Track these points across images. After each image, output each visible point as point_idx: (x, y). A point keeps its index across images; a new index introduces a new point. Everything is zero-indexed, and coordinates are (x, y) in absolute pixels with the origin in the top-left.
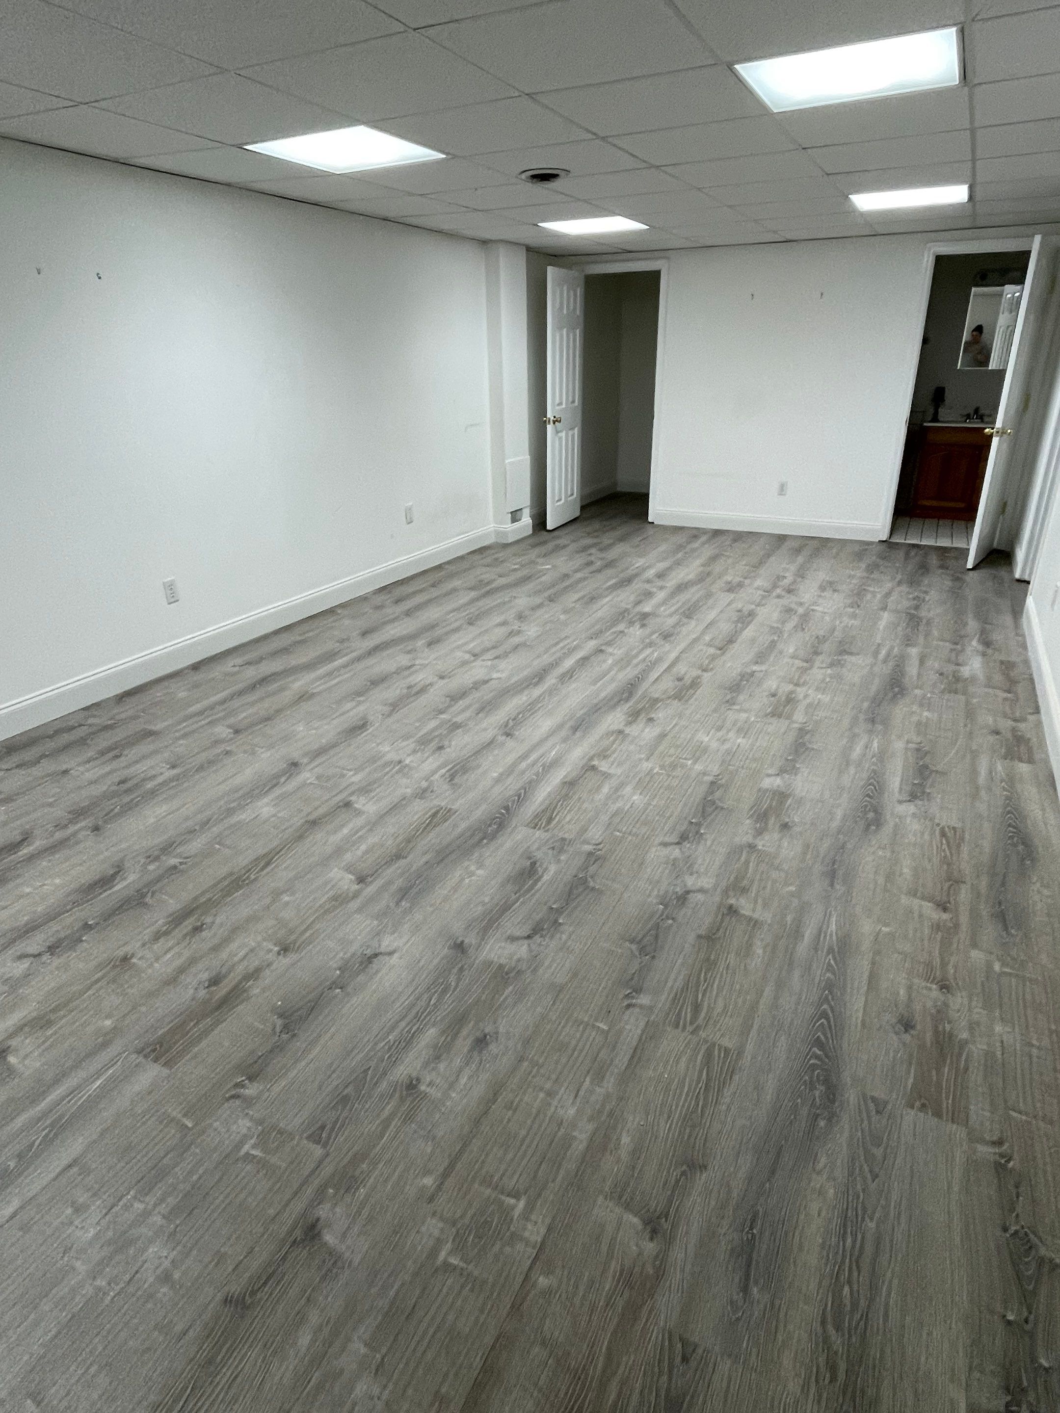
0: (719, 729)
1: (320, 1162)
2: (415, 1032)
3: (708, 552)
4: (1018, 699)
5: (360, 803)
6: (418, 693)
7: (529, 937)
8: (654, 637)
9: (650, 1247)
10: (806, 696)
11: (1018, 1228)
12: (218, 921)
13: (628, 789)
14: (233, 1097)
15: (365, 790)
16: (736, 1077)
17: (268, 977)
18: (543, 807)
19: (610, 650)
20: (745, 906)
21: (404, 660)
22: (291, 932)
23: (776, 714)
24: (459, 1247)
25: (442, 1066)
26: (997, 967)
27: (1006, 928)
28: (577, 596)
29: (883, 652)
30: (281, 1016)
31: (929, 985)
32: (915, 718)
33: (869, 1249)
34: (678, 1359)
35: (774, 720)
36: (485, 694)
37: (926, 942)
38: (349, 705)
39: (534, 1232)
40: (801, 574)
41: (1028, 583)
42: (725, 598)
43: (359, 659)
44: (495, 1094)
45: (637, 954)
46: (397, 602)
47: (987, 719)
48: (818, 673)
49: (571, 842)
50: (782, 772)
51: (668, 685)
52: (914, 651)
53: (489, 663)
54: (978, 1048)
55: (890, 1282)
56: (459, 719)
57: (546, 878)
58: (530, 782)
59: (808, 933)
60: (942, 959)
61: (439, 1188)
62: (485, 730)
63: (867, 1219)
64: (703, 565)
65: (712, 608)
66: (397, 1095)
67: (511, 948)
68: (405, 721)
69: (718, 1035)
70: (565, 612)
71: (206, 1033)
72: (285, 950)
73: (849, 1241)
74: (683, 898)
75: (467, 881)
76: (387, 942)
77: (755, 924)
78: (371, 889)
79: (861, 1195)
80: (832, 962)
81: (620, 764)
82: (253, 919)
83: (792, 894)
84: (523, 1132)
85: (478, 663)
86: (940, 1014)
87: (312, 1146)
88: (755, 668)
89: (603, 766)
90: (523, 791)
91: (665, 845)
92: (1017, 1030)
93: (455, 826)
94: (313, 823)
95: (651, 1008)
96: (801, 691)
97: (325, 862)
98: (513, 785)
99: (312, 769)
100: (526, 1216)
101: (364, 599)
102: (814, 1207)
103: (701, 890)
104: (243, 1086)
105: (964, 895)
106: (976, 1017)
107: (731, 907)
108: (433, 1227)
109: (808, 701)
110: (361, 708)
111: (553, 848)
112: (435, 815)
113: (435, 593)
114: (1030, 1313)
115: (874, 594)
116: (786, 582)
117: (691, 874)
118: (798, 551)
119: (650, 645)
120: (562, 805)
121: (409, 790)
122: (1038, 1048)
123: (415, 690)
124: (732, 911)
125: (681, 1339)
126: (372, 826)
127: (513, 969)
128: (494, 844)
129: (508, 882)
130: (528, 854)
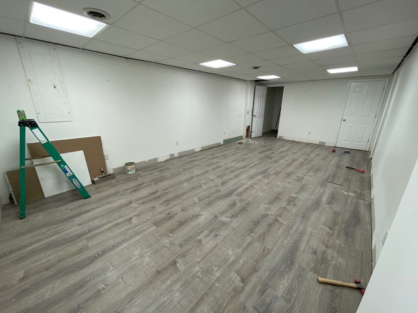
0: (283, 182)
1: (179, 251)
2: (203, 231)
5: (203, 186)
7: (231, 217)
8: (273, 162)
9: (241, 285)
12: (172, 203)
13: (259, 192)
14: (167, 235)
15: (205, 184)
16: (270, 255)
17: (178, 215)
18: (240, 192)
21: (218, 160)
22: (185, 207)
24: (202, 273)
25: (207, 239)
30: (179, 222)
31: (323, 245)
36: (233, 168)
38: (205, 168)
39: (218, 274)
40: (311, 152)
42: (291, 155)
44: (216, 246)
45: (253, 225)
48: (310, 173)
49: (244, 200)
50: (296, 193)
51: (273, 172)
53: (235, 163)
56: (226, 173)
57: (237, 206)
58: (238, 187)
59: (294, 228)
60: (328, 240)
61: (201, 261)
62: (231, 175)
65: (288, 157)
66: (197, 242)
67: (226, 219)
68: (216, 172)
69: (267, 245)
70: (254, 155)
72: (182, 211)
75: (221, 204)
76: (202, 213)
77: (282, 224)
78: (201, 203)
80: (299, 236)
81: (258, 186)
82: (178, 204)
85: (233, 163)
87: (179, 248)
88: (295, 171)
89: (255, 186)
90: (236, 189)
92: (345, 261)
93: (221, 193)
94: (193, 189)
95: (253, 237)
96: (305, 177)
97: (194, 196)
98: (234, 187)
99: (196, 178)
100: (217, 271)
102: (281, 287)
103: (271, 215)
104: (169, 234)
107: (277, 219)
108: (198, 268)
109: (307, 179)
110: (208, 168)
111: (240, 201)
112: (217, 191)
116: (307, 153)
118: (312, 147)
119: (271, 163)
120: (244, 193)
121: (213, 185)
123: (219, 166)
126: (204, 191)
127: (226, 223)
128: (228, 198)
129: (229, 206)
130: (234, 201)
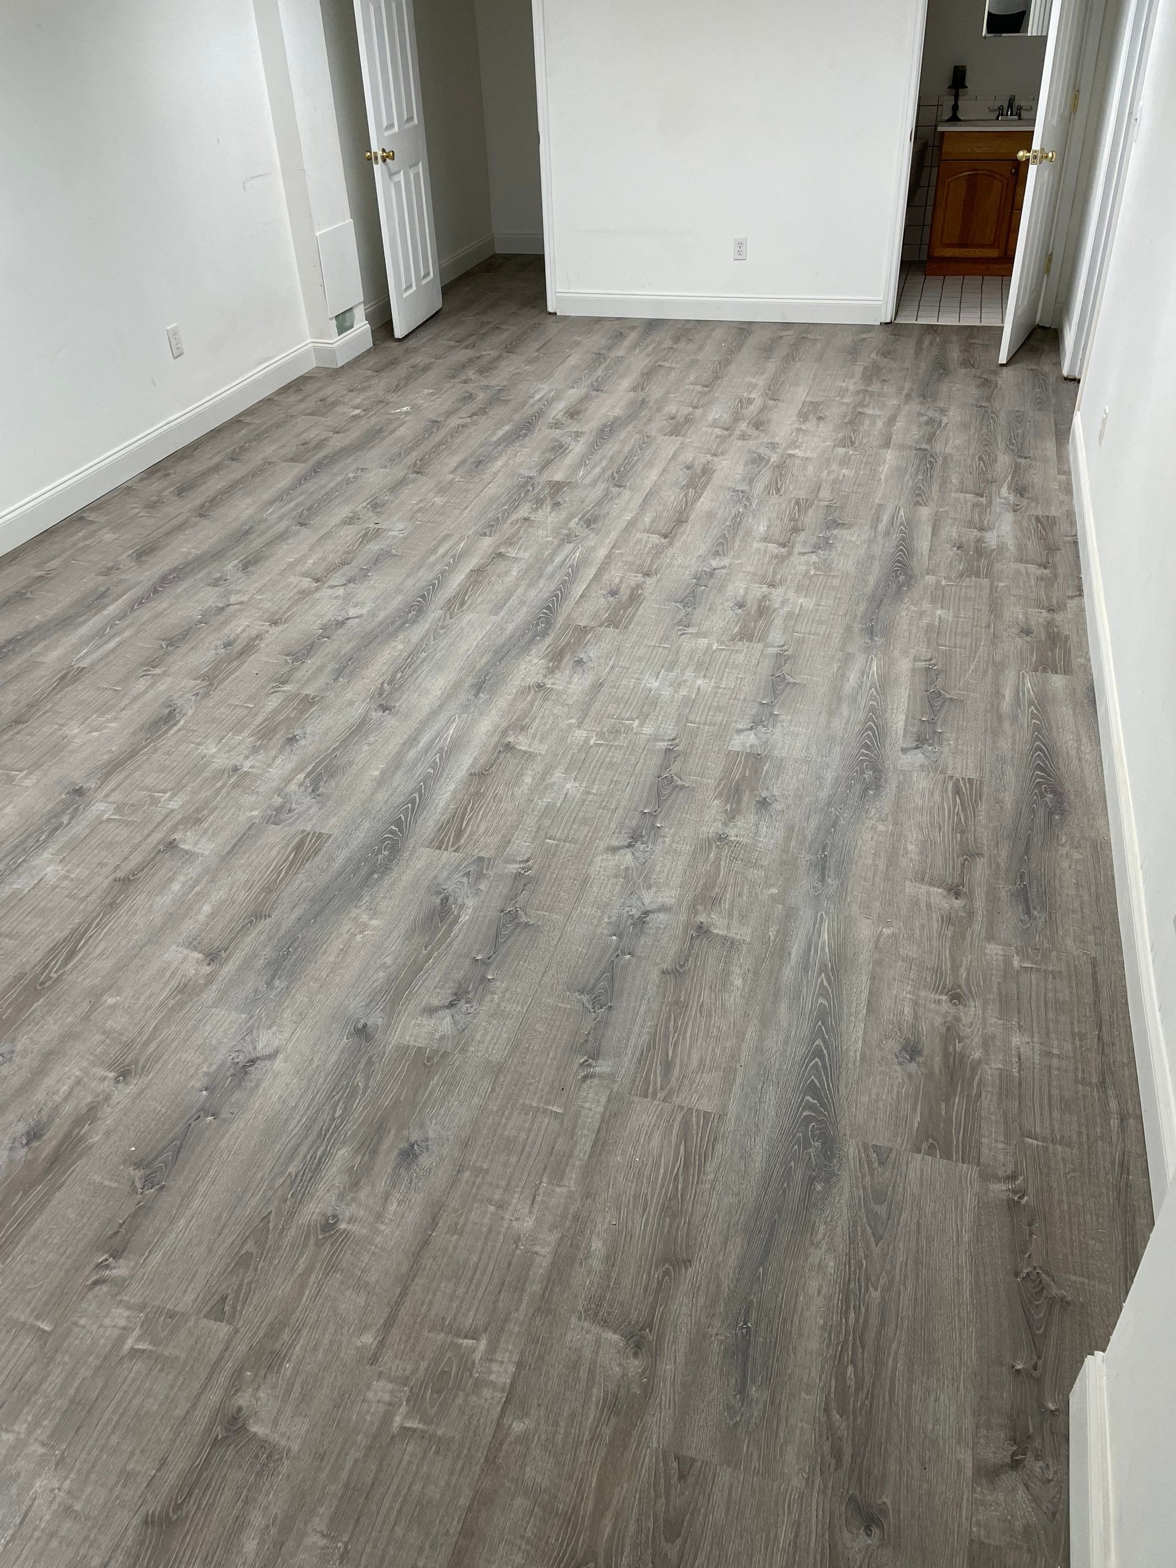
0: (671, 669)
1: (229, 1342)
2: (321, 1158)
3: (640, 362)
4: (1056, 576)
5: (189, 841)
6: (241, 653)
7: (452, 1005)
8: (572, 524)
9: (635, 1365)
10: (784, 602)
11: (1030, 1269)
12: (19, 1047)
13: (558, 775)
14: (95, 1283)
15: (193, 819)
16: (719, 1147)
17: (109, 1117)
18: (447, 816)
19: (512, 553)
20: (719, 924)
21: (209, 597)
22: (128, 1045)
23: (745, 635)
24: (416, 1405)
25: (362, 1195)
26: (1016, 963)
27: (1028, 912)
28: (454, 461)
29: (885, 518)
30: (137, 1165)
31: (937, 997)
32: (926, 621)
33: (874, 1321)
34: (674, 1480)
35: (742, 645)
36: (341, 644)
37: (935, 942)
38: (141, 685)
39: (502, 1373)
40: (773, 393)
41: (1079, 381)
42: (668, 446)
43: (140, 602)
44: (434, 1219)
45: (590, 1007)
46: (181, 491)
47: (1014, 612)
48: (800, 563)
49: (490, 862)
50: (756, 723)
51: (598, 603)
52: (925, 513)
53: (341, 591)
54: (992, 1069)
55: (896, 1353)
56: (310, 691)
57: (464, 918)
58: (425, 781)
59: (796, 950)
60: (953, 959)
61: (382, 1344)
62: (351, 703)
63: (871, 1289)
64: (634, 389)
65: (650, 465)
66: (312, 1241)
67: (428, 1024)
68: (233, 701)
69: (695, 1096)
70: (442, 490)
71: (40, 1206)
72: (124, 1074)
73: (852, 1315)
74: (641, 921)
75: (359, 937)
76: (265, 1041)
77: (732, 945)
78: (229, 969)
79: (864, 1262)
80: (825, 983)
81: (543, 739)
82: (69, 1036)
83: (774, 898)
84: (474, 1258)
85: (326, 592)
86: (950, 1033)
87: (215, 1325)
88: (714, 563)
89: (523, 742)
90: (417, 795)
91: (614, 850)
92: (1036, 1039)
93: (331, 859)
94: (126, 882)
95: (612, 1077)
96: (777, 594)
97: (156, 937)
98: (403, 784)
99: (107, 796)
100: (489, 1356)
101: (126, 490)
102: (813, 1285)
103: (663, 909)
104: (107, 1267)
105: (980, 871)
106: (989, 1030)
107: (700, 927)
108: (381, 1391)
109: (786, 609)
110: (162, 687)
111: (467, 874)
112: (299, 847)
113: (237, 471)
114: (1039, 1358)
115: (874, 418)
116: (753, 408)
117: (649, 887)
118: (767, 351)
119: (569, 538)
120: (472, 809)
121: (255, 813)
122: (1059, 1056)
123: (237, 647)
124: (702, 931)
125: (677, 1458)
126: (212, 874)
127: (437, 1051)
128: (388, 879)
129: (414, 931)
130: (436, 889)
